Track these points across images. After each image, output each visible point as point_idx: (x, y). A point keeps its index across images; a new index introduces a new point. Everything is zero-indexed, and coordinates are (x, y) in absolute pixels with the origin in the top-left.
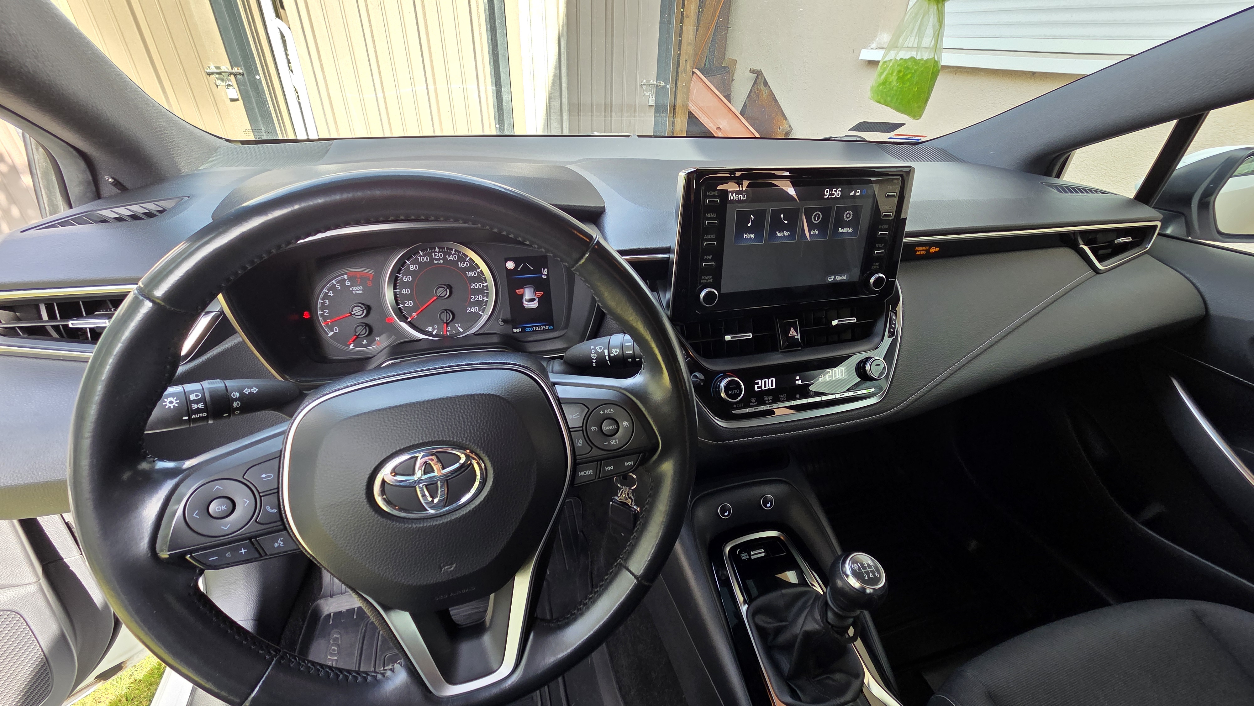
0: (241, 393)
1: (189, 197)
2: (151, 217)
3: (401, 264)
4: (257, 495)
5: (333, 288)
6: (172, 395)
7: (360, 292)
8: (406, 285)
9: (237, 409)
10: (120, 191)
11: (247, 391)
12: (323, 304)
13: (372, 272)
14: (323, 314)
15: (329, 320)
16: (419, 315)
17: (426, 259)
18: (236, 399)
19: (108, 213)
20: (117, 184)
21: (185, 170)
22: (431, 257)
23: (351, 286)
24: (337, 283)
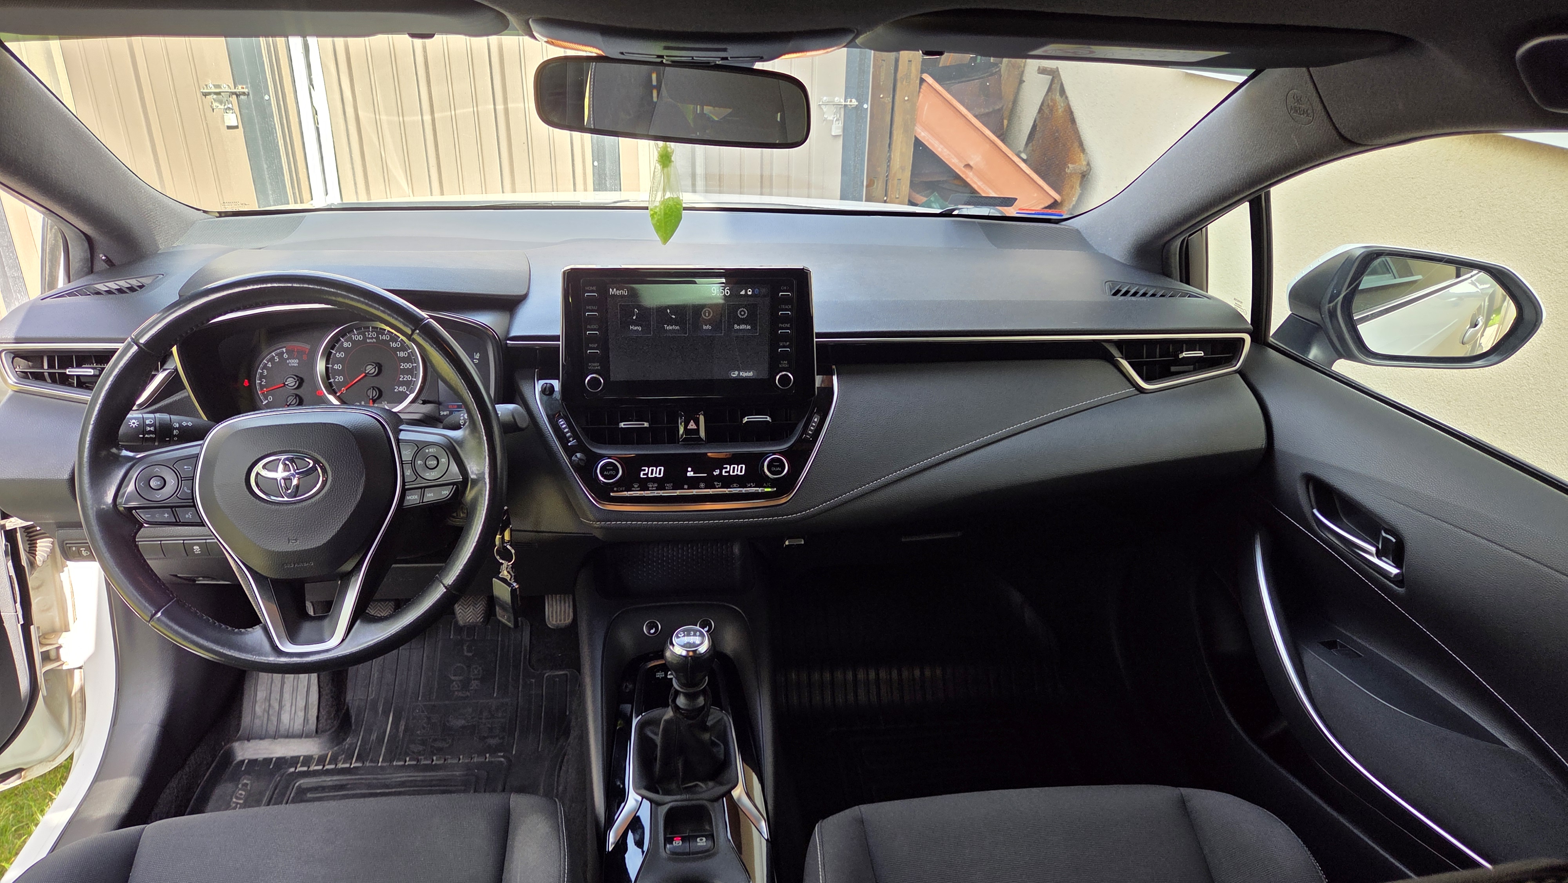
0: (180, 425)
1: (163, 275)
2: (133, 292)
3: (335, 340)
4: (180, 479)
5: (272, 360)
6: (135, 418)
7: (296, 365)
8: (339, 361)
9: (175, 436)
10: (108, 267)
11: (184, 424)
12: (261, 374)
13: (308, 347)
14: (260, 383)
15: (265, 389)
16: (348, 390)
17: (360, 338)
18: (176, 429)
19: (101, 287)
20: (108, 261)
21: (162, 247)
22: (364, 336)
23: (288, 359)
24: (276, 355)
